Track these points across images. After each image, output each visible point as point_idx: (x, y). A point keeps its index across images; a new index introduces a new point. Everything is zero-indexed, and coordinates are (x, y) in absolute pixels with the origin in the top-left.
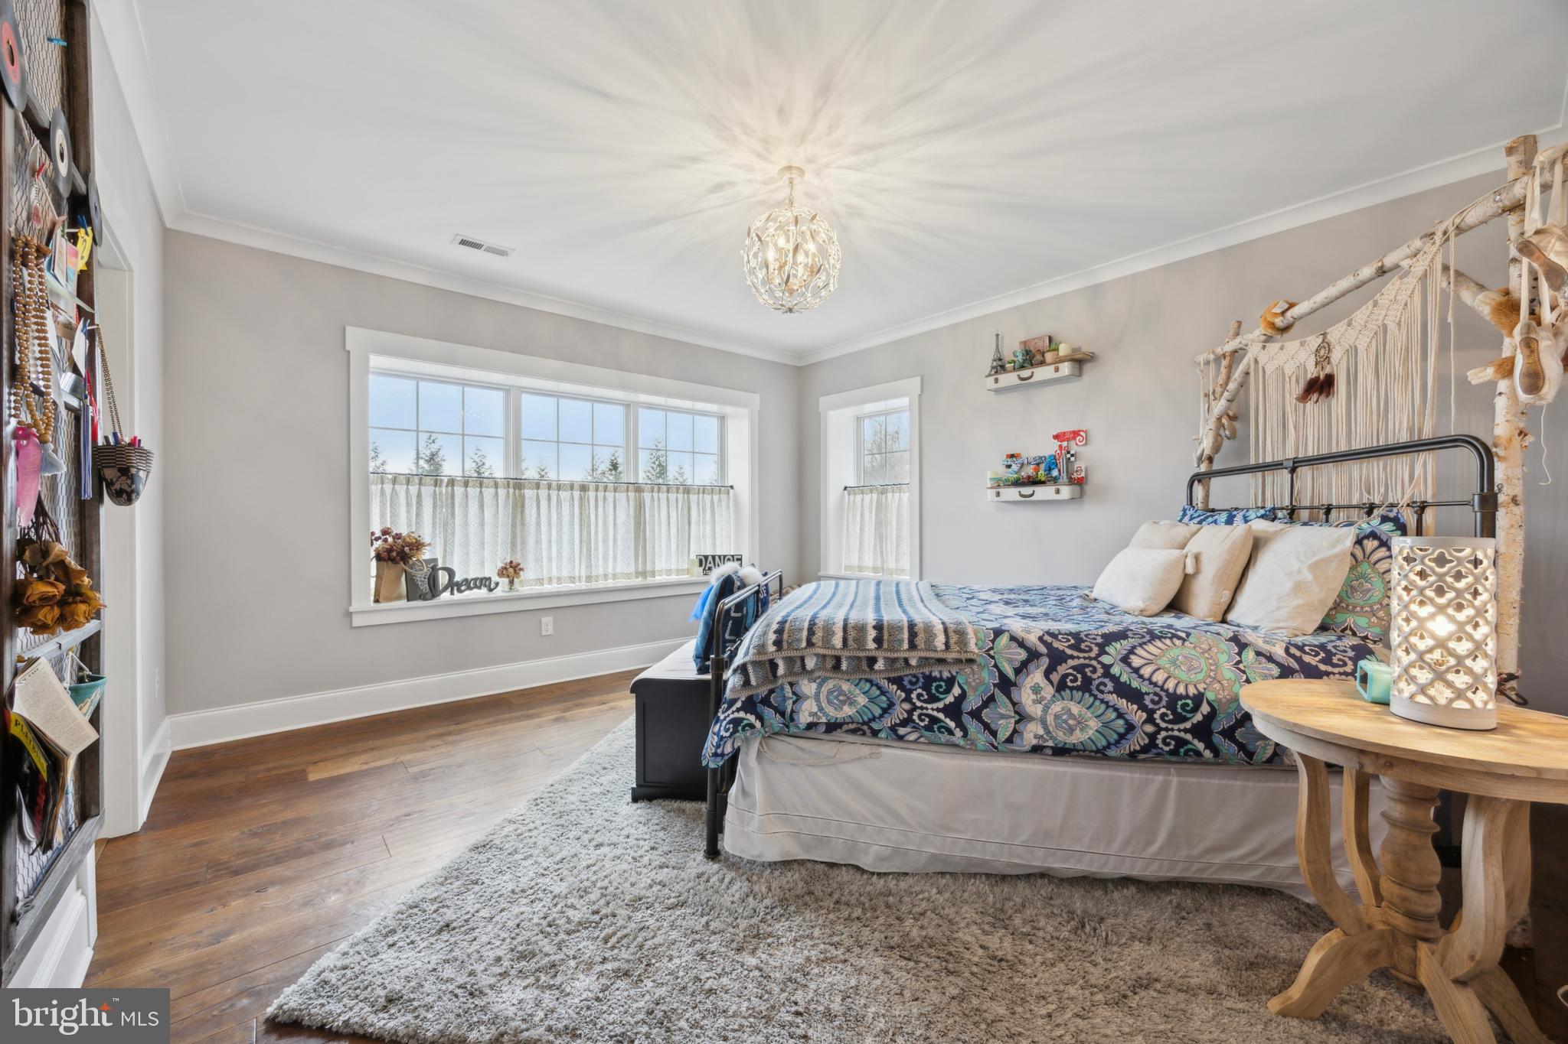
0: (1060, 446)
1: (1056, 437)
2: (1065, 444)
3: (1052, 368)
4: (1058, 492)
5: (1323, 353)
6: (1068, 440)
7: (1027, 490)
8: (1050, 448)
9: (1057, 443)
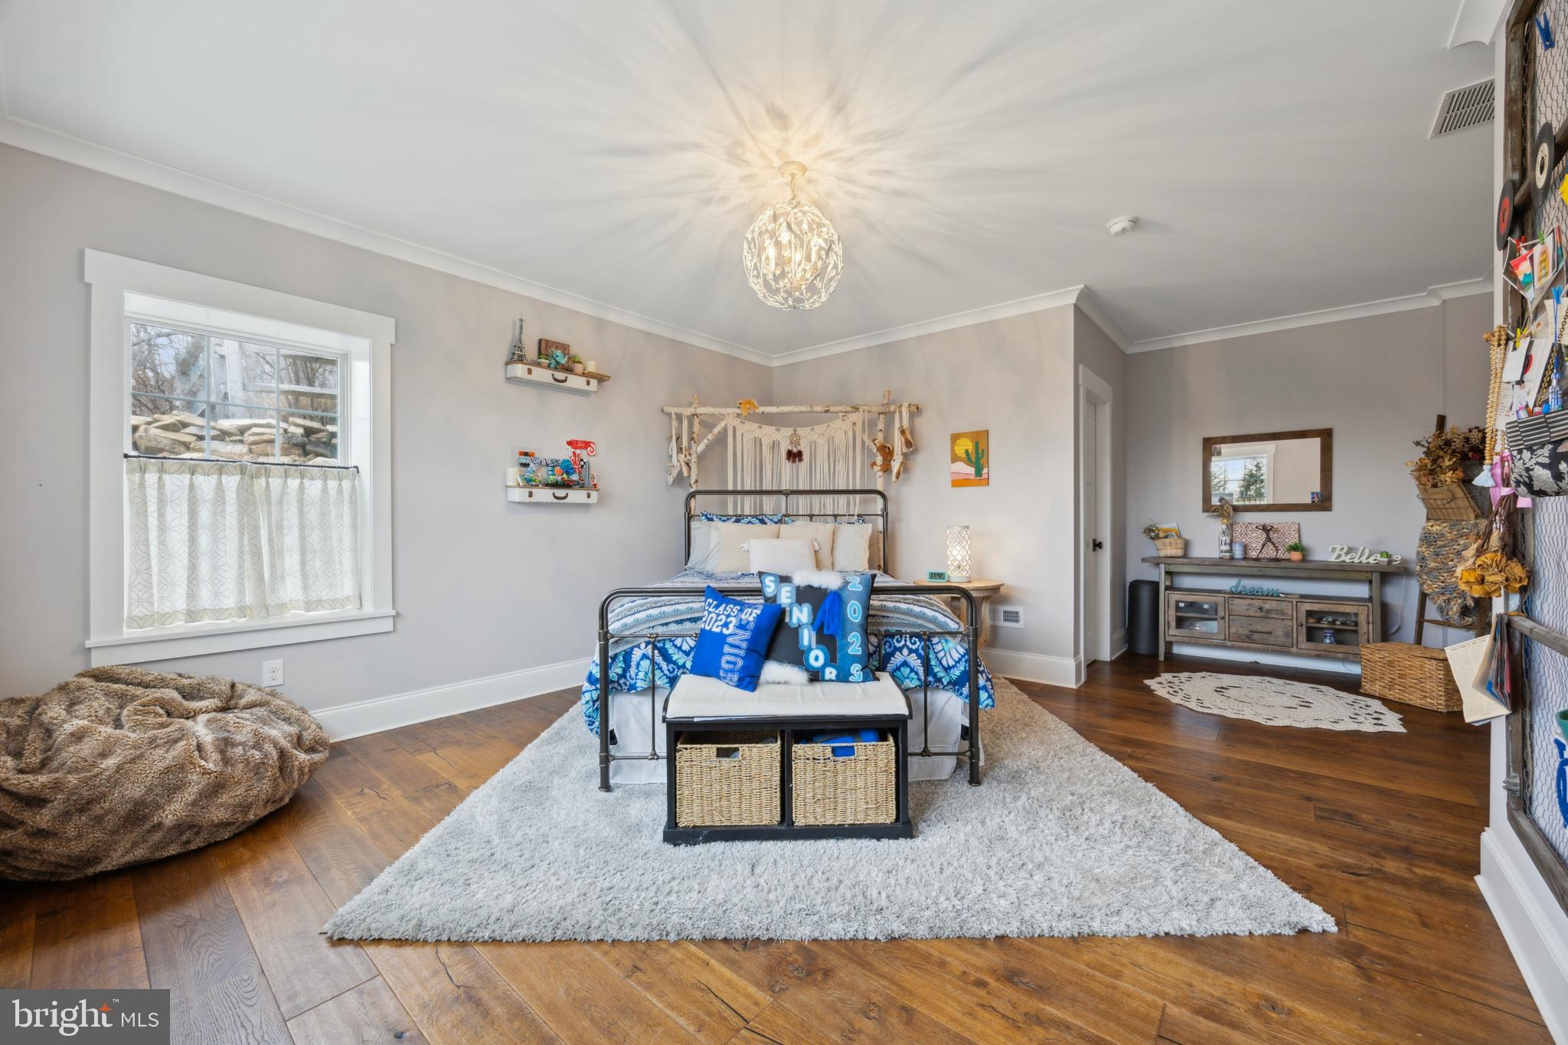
0: (574, 453)
1: (570, 443)
2: (578, 451)
3: (584, 380)
4: (589, 496)
5: (795, 439)
6: (580, 448)
7: (560, 493)
8: (565, 453)
9: (570, 450)
